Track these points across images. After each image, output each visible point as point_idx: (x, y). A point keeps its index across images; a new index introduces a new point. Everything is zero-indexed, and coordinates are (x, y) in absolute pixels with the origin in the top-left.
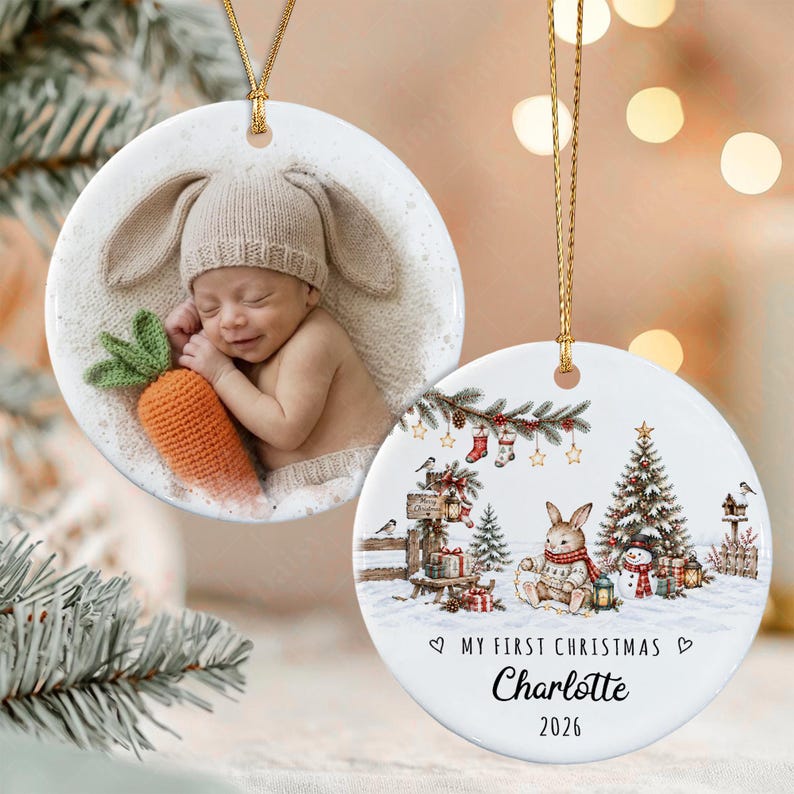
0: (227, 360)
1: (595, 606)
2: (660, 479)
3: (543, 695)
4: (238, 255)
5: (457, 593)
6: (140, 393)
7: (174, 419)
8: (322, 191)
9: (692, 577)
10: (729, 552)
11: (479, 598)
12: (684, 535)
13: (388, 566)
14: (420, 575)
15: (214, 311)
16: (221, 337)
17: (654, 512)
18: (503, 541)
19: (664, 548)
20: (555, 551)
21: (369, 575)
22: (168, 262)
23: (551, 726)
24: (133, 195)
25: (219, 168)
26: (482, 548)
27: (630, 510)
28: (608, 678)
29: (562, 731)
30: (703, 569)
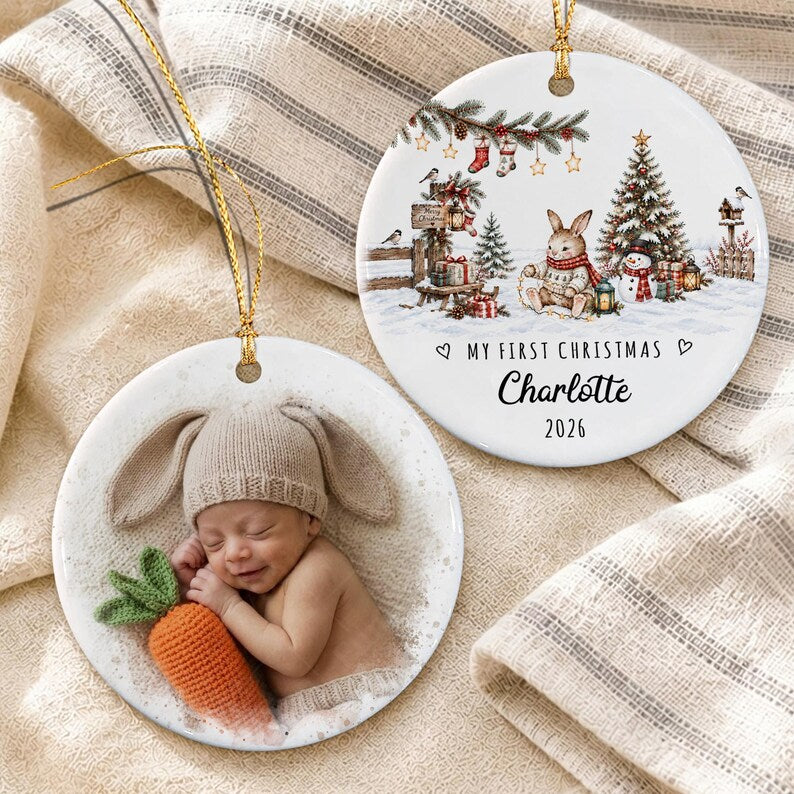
0: (235, 592)
1: (597, 310)
2: (657, 186)
3: (547, 398)
4: (239, 489)
5: (463, 300)
6: (150, 629)
7: (184, 652)
8: (318, 423)
9: (690, 280)
10: (726, 255)
11: (483, 305)
12: (682, 240)
13: (394, 275)
14: (426, 283)
15: (218, 545)
16: (226, 570)
17: (652, 218)
18: (506, 249)
19: (663, 252)
20: (557, 258)
21: (375, 285)
22: (171, 499)
23: (556, 428)
24: (134, 436)
25: (217, 405)
26: (485, 256)
27: (630, 216)
28: (610, 380)
29: (567, 433)
30: (701, 272)
